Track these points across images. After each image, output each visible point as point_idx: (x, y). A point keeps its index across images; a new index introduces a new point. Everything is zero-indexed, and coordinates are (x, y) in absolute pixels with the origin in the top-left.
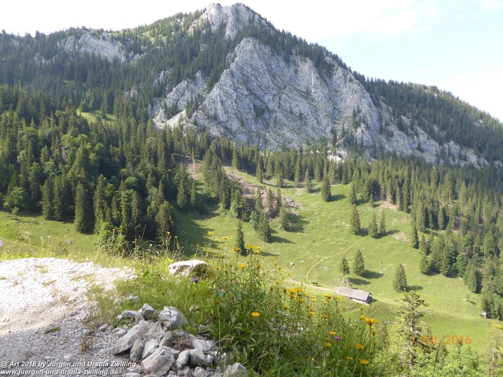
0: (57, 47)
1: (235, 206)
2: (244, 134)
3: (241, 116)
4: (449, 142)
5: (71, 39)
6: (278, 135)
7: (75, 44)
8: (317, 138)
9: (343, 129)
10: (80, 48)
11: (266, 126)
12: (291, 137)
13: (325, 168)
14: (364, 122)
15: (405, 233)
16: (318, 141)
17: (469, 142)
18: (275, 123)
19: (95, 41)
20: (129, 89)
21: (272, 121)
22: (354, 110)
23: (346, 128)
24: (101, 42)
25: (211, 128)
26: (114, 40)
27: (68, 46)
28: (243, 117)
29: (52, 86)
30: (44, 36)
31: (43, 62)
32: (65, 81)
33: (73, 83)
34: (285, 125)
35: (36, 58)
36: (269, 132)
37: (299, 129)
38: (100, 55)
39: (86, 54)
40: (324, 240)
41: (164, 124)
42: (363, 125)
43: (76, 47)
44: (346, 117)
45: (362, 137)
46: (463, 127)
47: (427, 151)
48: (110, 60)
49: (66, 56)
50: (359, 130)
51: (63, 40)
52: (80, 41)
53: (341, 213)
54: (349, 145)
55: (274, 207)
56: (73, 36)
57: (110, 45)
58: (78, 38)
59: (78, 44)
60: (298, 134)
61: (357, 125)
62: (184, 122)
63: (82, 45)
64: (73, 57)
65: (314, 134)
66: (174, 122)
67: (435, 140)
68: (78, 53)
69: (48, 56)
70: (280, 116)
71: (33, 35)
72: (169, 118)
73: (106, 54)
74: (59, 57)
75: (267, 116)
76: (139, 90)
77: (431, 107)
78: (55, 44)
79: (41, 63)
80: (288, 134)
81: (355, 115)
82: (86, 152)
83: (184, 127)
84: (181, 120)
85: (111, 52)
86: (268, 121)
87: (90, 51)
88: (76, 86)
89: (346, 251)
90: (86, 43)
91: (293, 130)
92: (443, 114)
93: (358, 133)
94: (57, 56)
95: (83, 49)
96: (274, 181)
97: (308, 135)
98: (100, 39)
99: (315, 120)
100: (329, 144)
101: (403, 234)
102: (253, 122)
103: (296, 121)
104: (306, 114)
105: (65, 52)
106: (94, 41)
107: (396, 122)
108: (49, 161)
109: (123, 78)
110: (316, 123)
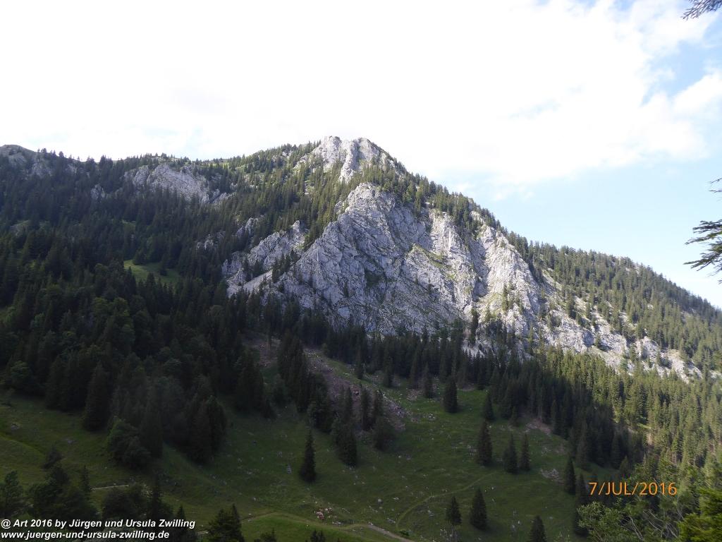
0: (123, 178)
1: (313, 410)
2: (347, 308)
3: (346, 283)
4: (643, 338)
5: (143, 169)
6: (395, 313)
7: (147, 175)
8: (451, 321)
9: (488, 311)
10: (153, 181)
11: (380, 299)
12: (413, 316)
13: (454, 365)
14: (518, 302)
15: (558, 470)
16: (452, 325)
17: (672, 341)
18: (392, 295)
19: (173, 174)
20: (203, 240)
21: (389, 293)
22: (505, 286)
23: (492, 308)
24: (180, 176)
25: (303, 297)
26: (197, 174)
27: (138, 178)
28: (349, 285)
29: (106, 228)
30: (110, 162)
31: (103, 195)
32: (124, 222)
33: (133, 225)
34: (407, 300)
35: (94, 191)
36: (383, 307)
37: (426, 307)
38: (176, 191)
39: (159, 189)
40: (435, 470)
41: (241, 287)
42: (516, 307)
43: (148, 180)
44: (494, 294)
45: (514, 324)
46: (665, 318)
47: (610, 348)
48: (188, 198)
49: (132, 189)
50: (511, 313)
51: (133, 170)
52: (154, 173)
53: (468, 431)
54: (495, 332)
55: (370, 415)
56: (147, 166)
57: (191, 180)
58: (152, 168)
59: (151, 176)
60: (424, 313)
61: (508, 306)
62: (267, 287)
63: (156, 178)
64: (142, 192)
65: (448, 315)
66: (254, 286)
67: (621, 335)
68: (149, 188)
69: (109, 189)
70: (401, 286)
71: (97, 160)
72: (248, 279)
73: (184, 191)
74: (124, 190)
75: (382, 285)
76: (215, 240)
77: (618, 288)
78: (121, 174)
79: (100, 196)
80: (409, 313)
81: (506, 292)
82: (120, 321)
83: (267, 294)
84: (264, 283)
85: (191, 188)
86: (383, 291)
87: (164, 186)
88: (136, 230)
89: (465, 489)
90: (161, 175)
91: (417, 307)
92: (635, 298)
93: (508, 318)
94: (121, 189)
95: (156, 182)
96: (378, 377)
97: (438, 315)
98: (179, 171)
99: (449, 295)
100: (467, 330)
101: (554, 470)
102: (362, 292)
103: (423, 295)
104: (437, 287)
105: (133, 185)
106: (171, 174)
107: (565, 305)
108: (69, 330)
109: (199, 223)
110: (450, 299)
